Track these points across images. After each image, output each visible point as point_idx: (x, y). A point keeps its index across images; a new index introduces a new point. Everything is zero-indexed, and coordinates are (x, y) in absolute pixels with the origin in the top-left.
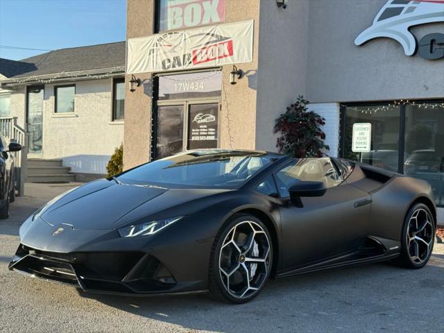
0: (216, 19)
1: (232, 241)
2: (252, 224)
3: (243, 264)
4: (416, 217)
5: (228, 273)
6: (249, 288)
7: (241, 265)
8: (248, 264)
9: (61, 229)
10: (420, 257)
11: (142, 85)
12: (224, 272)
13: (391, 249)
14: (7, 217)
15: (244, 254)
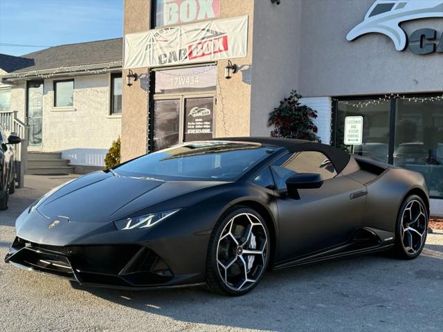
0: (211, 15)
1: (230, 233)
2: (249, 216)
3: (241, 256)
4: (410, 209)
5: (226, 265)
6: (247, 280)
7: (239, 258)
8: (245, 256)
9: (57, 222)
10: (413, 247)
11: (139, 80)
12: (222, 265)
13: (386, 240)
14: (7, 208)
15: (241, 246)
